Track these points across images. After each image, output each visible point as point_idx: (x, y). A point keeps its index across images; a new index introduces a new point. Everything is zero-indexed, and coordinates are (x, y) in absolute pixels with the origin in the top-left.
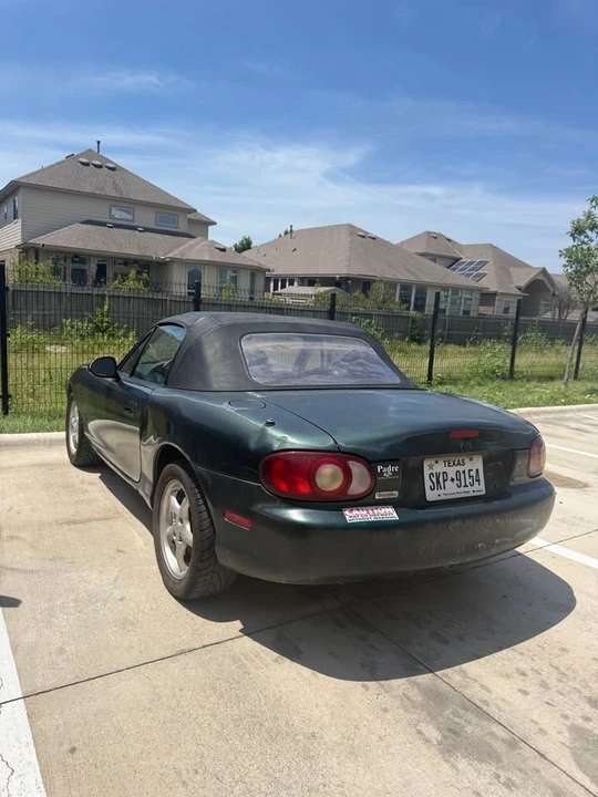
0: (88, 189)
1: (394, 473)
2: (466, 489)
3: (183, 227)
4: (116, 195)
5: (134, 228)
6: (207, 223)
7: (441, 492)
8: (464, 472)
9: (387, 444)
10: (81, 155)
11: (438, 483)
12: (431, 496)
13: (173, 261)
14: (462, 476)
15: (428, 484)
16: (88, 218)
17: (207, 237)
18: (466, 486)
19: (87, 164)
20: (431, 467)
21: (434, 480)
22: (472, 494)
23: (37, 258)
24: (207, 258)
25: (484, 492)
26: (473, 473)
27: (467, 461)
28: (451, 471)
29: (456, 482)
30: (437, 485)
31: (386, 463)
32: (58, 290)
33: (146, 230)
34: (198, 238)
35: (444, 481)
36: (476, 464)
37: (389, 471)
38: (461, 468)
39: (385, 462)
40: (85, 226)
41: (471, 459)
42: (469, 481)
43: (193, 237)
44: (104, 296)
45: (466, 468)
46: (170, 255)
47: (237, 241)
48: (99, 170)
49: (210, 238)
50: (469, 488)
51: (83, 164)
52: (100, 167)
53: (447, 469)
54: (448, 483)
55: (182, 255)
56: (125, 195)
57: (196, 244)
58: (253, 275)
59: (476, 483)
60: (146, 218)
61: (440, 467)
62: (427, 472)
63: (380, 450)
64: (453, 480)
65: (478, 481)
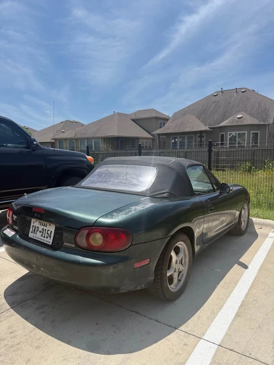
7: (34, 235)
8: (45, 230)
12: (31, 235)
14: (44, 232)
15: (31, 230)
18: (44, 237)
20: (34, 222)
21: (34, 229)
22: (45, 242)
25: (51, 244)
26: (49, 232)
27: (48, 225)
28: (41, 228)
30: (34, 232)
36: (52, 228)
38: (45, 228)
41: (50, 225)
42: (46, 235)
45: (47, 228)
50: (45, 239)
53: (39, 226)
54: (38, 232)
59: (49, 238)
61: (37, 224)
62: (32, 224)
64: (40, 232)
65: (50, 237)
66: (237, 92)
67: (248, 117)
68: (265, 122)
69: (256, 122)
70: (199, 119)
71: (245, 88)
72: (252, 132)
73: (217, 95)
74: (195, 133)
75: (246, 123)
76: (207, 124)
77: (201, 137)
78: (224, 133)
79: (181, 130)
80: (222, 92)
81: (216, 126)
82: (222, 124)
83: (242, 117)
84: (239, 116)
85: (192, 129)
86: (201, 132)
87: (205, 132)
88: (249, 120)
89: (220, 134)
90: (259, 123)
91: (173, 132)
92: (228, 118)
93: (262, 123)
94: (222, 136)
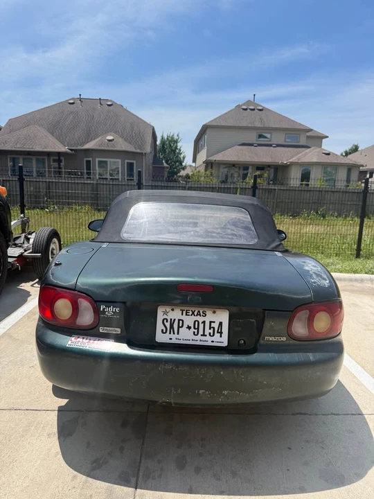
0: (244, 124)
1: (115, 313)
2: (203, 338)
3: (303, 141)
4: (260, 126)
5: (270, 145)
6: (321, 138)
7: (173, 336)
8: (204, 322)
9: (114, 289)
10: (244, 104)
11: (171, 327)
12: (161, 337)
13: (292, 164)
14: (201, 326)
15: (160, 326)
16: (243, 142)
17: (321, 146)
18: (204, 335)
19: (246, 109)
20: (165, 313)
21: (168, 325)
22: (209, 343)
23: (212, 168)
24: (315, 161)
25: (225, 344)
26: (216, 325)
27: (209, 312)
28: (189, 320)
29: (192, 330)
30: (170, 329)
31: (109, 304)
32: (214, 186)
33: (278, 146)
34: (313, 148)
35: (179, 327)
36: (223, 317)
37: (110, 311)
38: (201, 319)
39: (109, 302)
40: (241, 147)
41: (215, 312)
42: (208, 331)
43: (310, 147)
44: (237, 188)
45: (207, 319)
46: (291, 160)
47: (348, 148)
48: (252, 112)
49: (323, 147)
50: (208, 338)
51: (244, 109)
52: (253, 110)
53: (184, 317)
54: (184, 329)
55: (299, 160)
56: (267, 125)
57: (310, 152)
58: (349, 170)
59: (217, 335)
60: (279, 138)
61: (176, 314)
62: (160, 317)
63: (106, 293)
64: (189, 328)
65: (221, 333)
66: (100, 103)
67: (120, 140)
68: (141, 149)
69: (130, 148)
70: (52, 134)
71: (111, 101)
72: (126, 161)
73: (73, 103)
74: (49, 154)
75: (118, 148)
76: (66, 143)
77: (59, 161)
78: (91, 159)
79: (27, 148)
80: (80, 99)
81: (79, 148)
82: (87, 146)
83: (113, 140)
84: (110, 138)
85: (46, 148)
86: (59, 154)
87: (65, 154)
88: (123, 145)
89: (85, 159)
90: (134, 150)
91: (13, 149)
92: (95, 139)
93: (139, 151)
94: (88, 162)
